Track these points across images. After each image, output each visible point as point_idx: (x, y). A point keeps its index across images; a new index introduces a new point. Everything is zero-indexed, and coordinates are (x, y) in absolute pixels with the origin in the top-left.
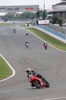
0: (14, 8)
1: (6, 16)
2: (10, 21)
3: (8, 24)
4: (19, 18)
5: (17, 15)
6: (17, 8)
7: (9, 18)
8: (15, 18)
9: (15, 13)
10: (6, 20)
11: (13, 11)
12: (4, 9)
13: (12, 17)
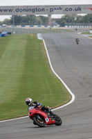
0: (73, 8)
1: (63, 19)
2: (68, 26)
3: (65, 30)
4: (81, 22)
5: (78, 18)
6: (79, 8)
7: (67, 22)
8: (76, 22)
9: (75, 15)
10: (63, 25)
11: (73, 12)
12: (61, 9)
13: (71, 21)
